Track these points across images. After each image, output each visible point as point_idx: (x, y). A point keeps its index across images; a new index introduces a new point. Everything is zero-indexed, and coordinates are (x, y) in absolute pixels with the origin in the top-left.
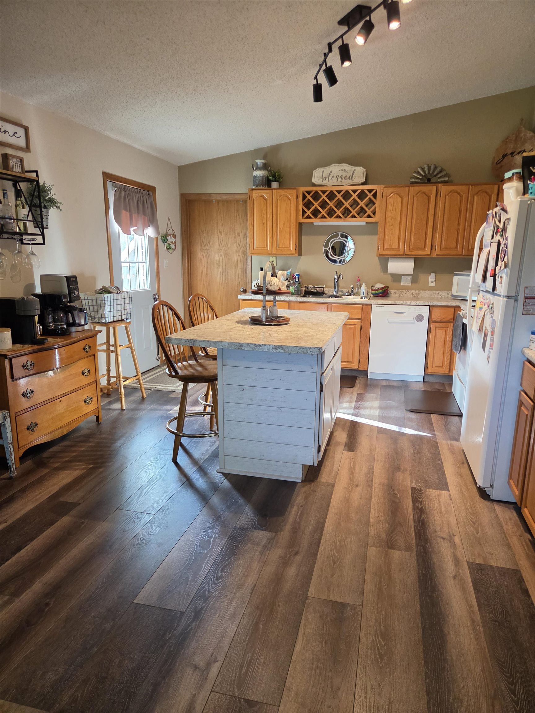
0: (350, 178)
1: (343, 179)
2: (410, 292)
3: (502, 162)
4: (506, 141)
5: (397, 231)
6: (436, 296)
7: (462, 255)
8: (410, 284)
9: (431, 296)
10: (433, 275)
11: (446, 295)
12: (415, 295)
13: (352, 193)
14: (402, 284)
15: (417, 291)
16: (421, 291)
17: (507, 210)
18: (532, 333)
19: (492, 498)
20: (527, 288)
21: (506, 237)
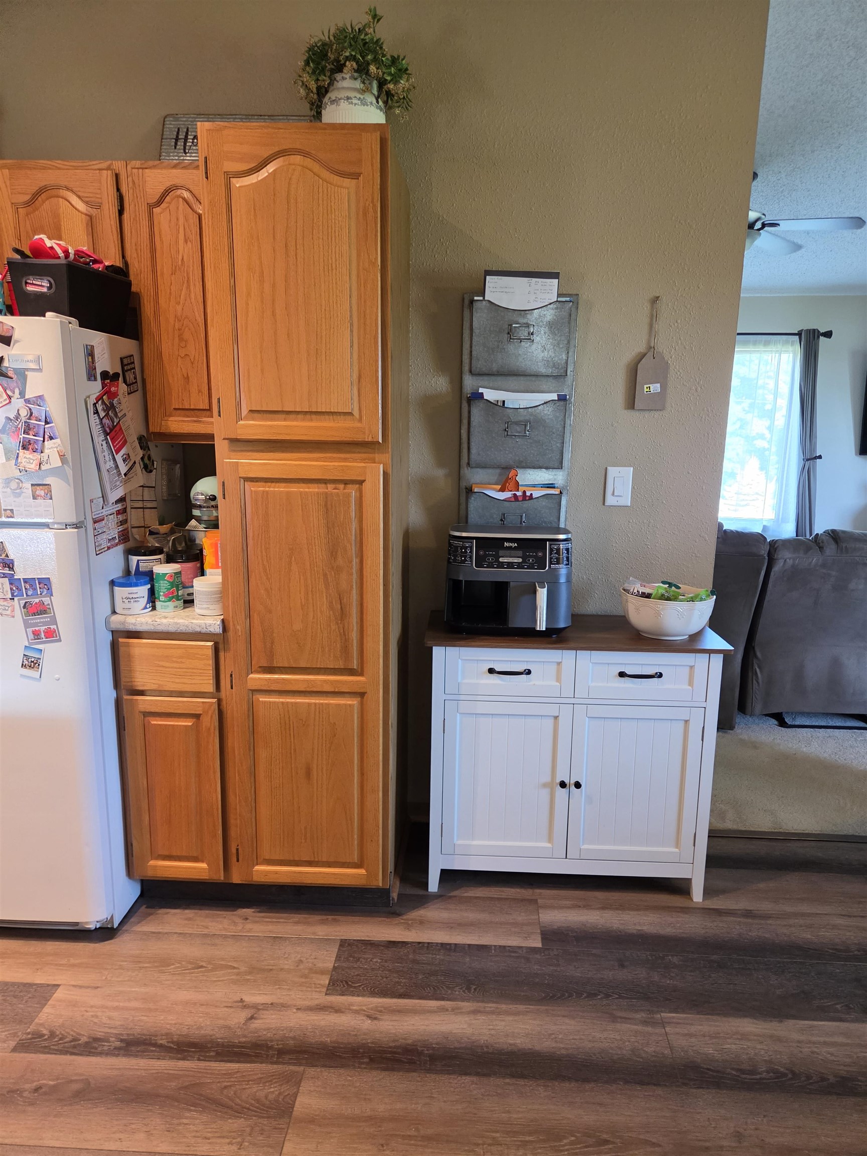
17: (9, 335)
18: (113, 583)
19: (115, 926)
20: (91, 501)
21: (27, 397)
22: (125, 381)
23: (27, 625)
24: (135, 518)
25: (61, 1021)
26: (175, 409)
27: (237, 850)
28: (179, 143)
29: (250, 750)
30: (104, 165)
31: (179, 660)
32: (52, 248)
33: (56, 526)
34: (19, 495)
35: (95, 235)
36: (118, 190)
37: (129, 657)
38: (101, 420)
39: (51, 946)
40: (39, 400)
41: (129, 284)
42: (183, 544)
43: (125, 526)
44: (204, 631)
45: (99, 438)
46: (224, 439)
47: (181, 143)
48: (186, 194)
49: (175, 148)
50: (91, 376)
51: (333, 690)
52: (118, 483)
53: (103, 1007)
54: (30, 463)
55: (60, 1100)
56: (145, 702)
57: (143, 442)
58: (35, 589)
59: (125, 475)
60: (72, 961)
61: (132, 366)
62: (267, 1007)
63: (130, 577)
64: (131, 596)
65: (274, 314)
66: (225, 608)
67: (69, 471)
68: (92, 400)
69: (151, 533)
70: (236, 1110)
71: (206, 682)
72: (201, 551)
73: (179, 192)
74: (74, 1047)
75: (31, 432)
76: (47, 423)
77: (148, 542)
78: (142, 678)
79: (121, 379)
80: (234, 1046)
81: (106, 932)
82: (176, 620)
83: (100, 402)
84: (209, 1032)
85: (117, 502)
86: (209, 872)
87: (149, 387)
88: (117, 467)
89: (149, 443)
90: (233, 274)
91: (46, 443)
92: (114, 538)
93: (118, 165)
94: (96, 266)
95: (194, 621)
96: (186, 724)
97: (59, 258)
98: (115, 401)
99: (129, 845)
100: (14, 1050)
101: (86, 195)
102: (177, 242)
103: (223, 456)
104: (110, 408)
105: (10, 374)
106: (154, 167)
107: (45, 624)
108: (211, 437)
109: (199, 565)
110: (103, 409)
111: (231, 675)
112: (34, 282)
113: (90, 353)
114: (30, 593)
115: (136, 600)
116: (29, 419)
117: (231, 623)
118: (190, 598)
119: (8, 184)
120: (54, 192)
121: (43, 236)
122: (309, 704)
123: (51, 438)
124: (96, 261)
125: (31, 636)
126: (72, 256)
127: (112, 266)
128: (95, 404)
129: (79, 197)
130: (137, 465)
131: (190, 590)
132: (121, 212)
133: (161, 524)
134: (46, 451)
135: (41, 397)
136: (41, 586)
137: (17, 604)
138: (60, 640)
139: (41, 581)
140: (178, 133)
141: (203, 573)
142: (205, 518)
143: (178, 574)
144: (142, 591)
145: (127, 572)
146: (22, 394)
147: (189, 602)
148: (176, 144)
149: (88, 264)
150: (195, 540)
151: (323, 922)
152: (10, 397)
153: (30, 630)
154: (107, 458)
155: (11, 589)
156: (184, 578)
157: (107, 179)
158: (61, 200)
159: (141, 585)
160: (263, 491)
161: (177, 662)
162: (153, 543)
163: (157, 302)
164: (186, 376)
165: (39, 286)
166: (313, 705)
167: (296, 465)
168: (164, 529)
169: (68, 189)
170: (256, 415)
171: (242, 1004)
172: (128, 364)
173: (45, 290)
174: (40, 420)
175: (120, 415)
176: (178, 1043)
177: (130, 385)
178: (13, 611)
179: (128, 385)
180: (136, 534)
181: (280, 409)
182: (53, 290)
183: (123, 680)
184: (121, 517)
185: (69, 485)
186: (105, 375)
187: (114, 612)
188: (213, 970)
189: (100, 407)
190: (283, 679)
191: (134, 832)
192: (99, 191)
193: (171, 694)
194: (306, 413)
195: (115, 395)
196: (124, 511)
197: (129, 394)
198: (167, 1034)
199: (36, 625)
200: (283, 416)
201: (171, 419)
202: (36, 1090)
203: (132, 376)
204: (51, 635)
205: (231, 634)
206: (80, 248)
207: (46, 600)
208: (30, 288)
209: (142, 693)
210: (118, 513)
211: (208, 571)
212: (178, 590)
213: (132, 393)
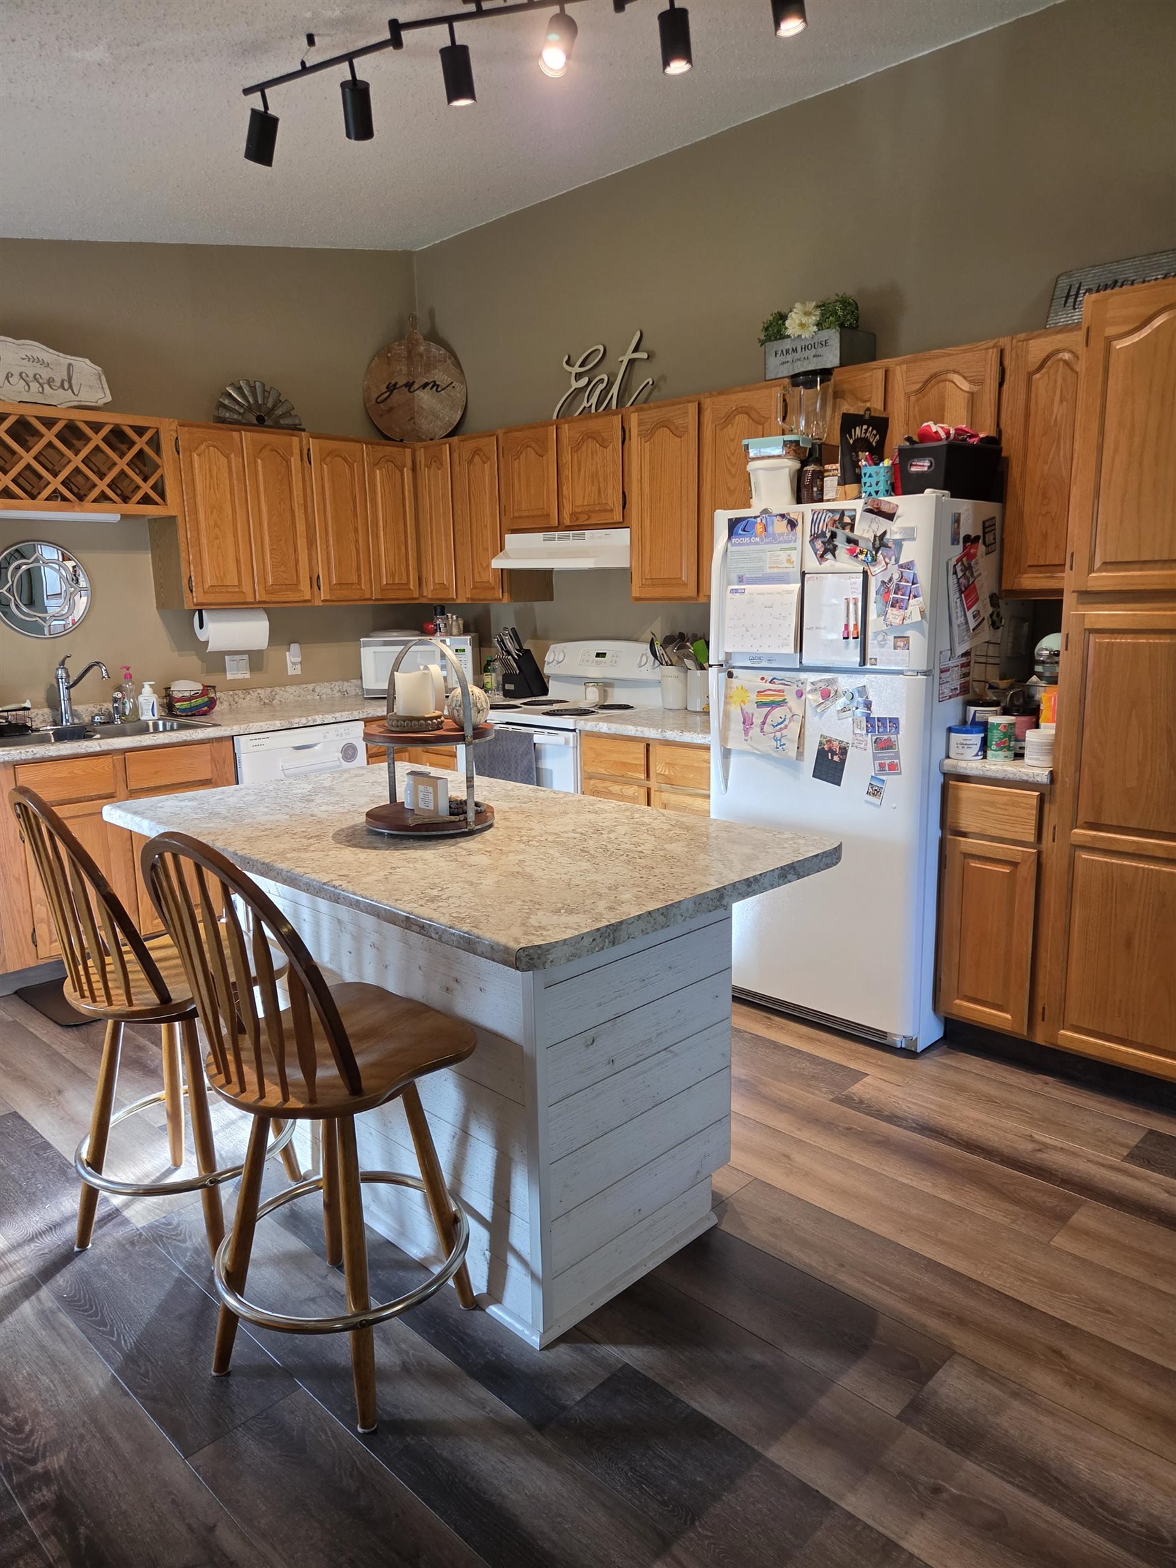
0: (66, 386)
1: (46, 386)
2: (254, 694)
3: (389, 400)
4: (384, 354)
5: (230, 541)
6: (309, 697)
7: (371, 599)
8: (248, 676)
9: (300, 699)
10: (295, 647)
11: (329, 691)
12: (267, 701)
13: (89, 432)
14: (229, 676)
15: (269, 690)
16: (277, 689)
17: (893, 512)
18: (950, 730)
19: (919, 1051)
20: (941, 652)
21: (900, 563)
22: (984, 543)
23: (875, 758)
24: (976, 672)
25: (869, 1096)
26: (1030, 566)
27: (1044, 1008)
28: (1069, 301)
29: (1067, 907)
30: (991, 343)
31: (1003, 807)
32: (936, 432)
33: (909, 673)
34: (883, 646)
35: (974, 409)
36: (1001, 364)
37: (957, 799)
38: (958, 579)
39: (862, 1048)
40: (909, 566)
41: (1001, 450)
42: (1021, 700)
43: (967, 679)
44: (1031, 780)
45: (955, 596)
46: (1074, 592)
47: (1071, 300)
48: (1067, 356)
49: (1065, 306)
50: (955, 541)
51: (1166, 856)
52: (966, 638)
53: (904, 1099)
54: (895, 618)
55: (865, 1141)
56: (967, 844)
57: (994, 599)
58: (885, 727)
59: (974, 630)
60: (879, 1063)
61: (993, 528)
62: (1055, 1148)
63: (965, 726)
64: (965, 742)
65: (1141, 465)
66: (1055, 761)
67: (926, 625)
68: (953, 562)
69: (991, 687)
70: (1016, 1201)
71: (1028, 831)
72: (1039, 706)
73: (1060, 355)
74: (879, 1115)
75: (900, 593)
76: (913, 584)
77: (987, 695)
78: (967, 821)
79: (981, 541)
80: (1019, 1161)
81: (909, 1053)
82: (1005, 768)
83: (959, 564)
84: (996, 1145)
85: (964, 655)
86: (1012, 1024)
87: (1007, 546)
88: (967, 623)
89: (1000, 601)
90: (1102, 433)
91: (911, 601)
92: (956, 689)
93: (1004, 341)
94: (971, 441)
95: (1023, 770)
96: (1004, 870)
97: (941, 440)
98: (973, 562)
99: (938, 980)
100: (832, 1100)
101: (969, 375)
102: (1052, 403)
103: (1071, 610)
104: (968, 568)
105: (890, 544)
106: (1039, 336)
107: (889, 758)
108: (1060, 592)
109: (1034, 720)
110: (962, 570)
111: (1054, 828)
112: (918, 463)
113: (957, 520)
114: (881, 730)
115: (969, 746)
116: (900, 581)
117: (1060, 775)
118: (1021, 751)
119: (904, 377)
120: (943, 377)
121: (930, 423)
122: (1137, 868)
123: (915, 597)
124: (972, 436)
125: (877, 768)
126: (952, 436)
127: (987, 436)
128: (955, 566)
129: (965, 377)
130: (986, 621)
131: (1022, 744)
132: (1001, 384)
133: (1001, 679)
134: (910, 608)
135: (912, 562)
136: (891, 724)
137: (869, 738)
138: (900, 773)
139: (891, 720)
140: (1069, 290)
141: (1037, 726)
142: (1047, 674)
143: (1012, 725)
144: (976, 738)
145: (964, 722)
146: (897, 561)
147: (1019, 756)
148: (1066, 302)
149: (965, 440)
150: (1033, 697)
151: (1132, 1111)
152: (887, 564)
153: (877, 762)
154: (959, 615)
155: (867, 726)
156: (1017, 731)
157: (993, 355)
158: (947, 383)
159: (976, 733)
160: (1108, 643)
161: (1002, 809)
162: (991, 696)
163: (1024, 464)
164: (1044, 532)
165: (921, 466)
166: (1141, 870)
167: (1148, 616)
168: (1003, 684)
169: (955, 372)
170: (1109, 567)
171: (1031, 1139)
172: (990, 526)
173: (926, 469)
174: (908, 582)
175: (975, 574)
176: (967, 1142)
177: (989, 545)
178: (866, 745)
179: (986, 546)
180: (976, 687)
181: (1136, 559)
182: (932, 468)
183: (949, 820)
184: (965, 670)
185: (924, 636)
186: (967, 538)
187: (948, 757)
188: (1006, 1108)
189: (959, 568)
190: (1110, 838)
191: (944, 967)
192: (983, 369)
193: (993, 839)
194: (1165, 561)
195: (974, 556)
196: (967, 664)
197: (986, 554)
198: (957, 1134)
199: (883, 758)
200: (1137, 566)
201: (1025, 576)
202: (848, 1129)
203: (992, 537)
204: (894, 768)
205: (1058, 786)
206: (959, 426)
207: (893, 737)
208: (913, 469)
209: (964, 835)
210: (963, 665)
211: (1042, 724)
212: (1010, 741)
213: (989, 553)
